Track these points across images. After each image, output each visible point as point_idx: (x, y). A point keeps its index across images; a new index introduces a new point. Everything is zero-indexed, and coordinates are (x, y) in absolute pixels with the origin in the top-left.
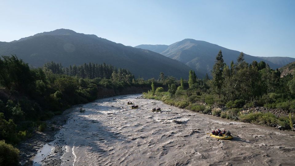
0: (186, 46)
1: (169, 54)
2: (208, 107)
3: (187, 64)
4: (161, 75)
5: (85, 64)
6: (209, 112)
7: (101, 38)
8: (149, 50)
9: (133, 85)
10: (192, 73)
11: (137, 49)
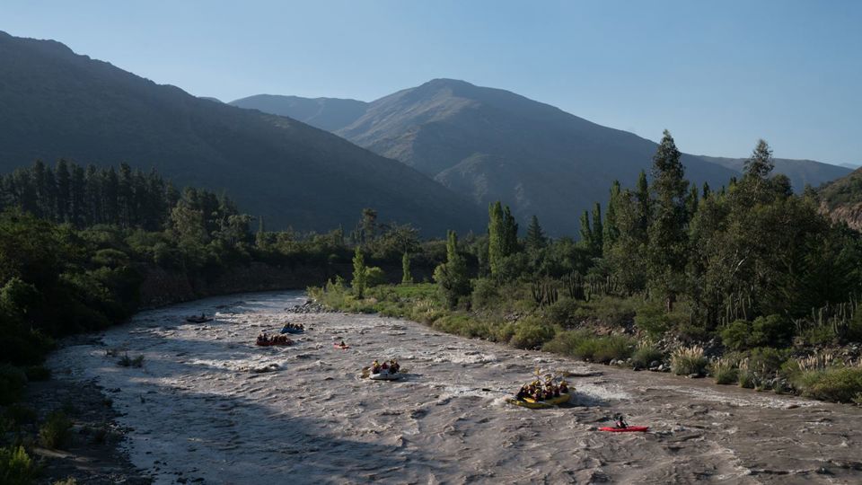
0: (438, 107)
1: (370, 138)
2: (645, 344)
3: (441, 176)
4: (366, 219)
5: (41, 165)
6: (653, 361)
7: (86, 57)
8: (291, 117)
9: (256, 256)
10: (499, 212)
11: (243, 110)
